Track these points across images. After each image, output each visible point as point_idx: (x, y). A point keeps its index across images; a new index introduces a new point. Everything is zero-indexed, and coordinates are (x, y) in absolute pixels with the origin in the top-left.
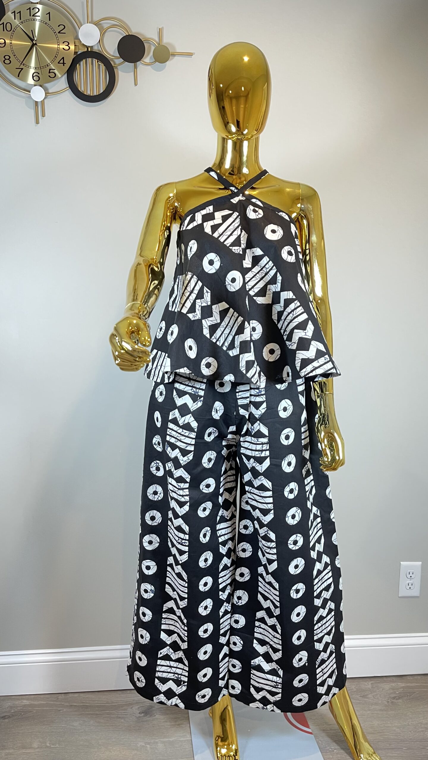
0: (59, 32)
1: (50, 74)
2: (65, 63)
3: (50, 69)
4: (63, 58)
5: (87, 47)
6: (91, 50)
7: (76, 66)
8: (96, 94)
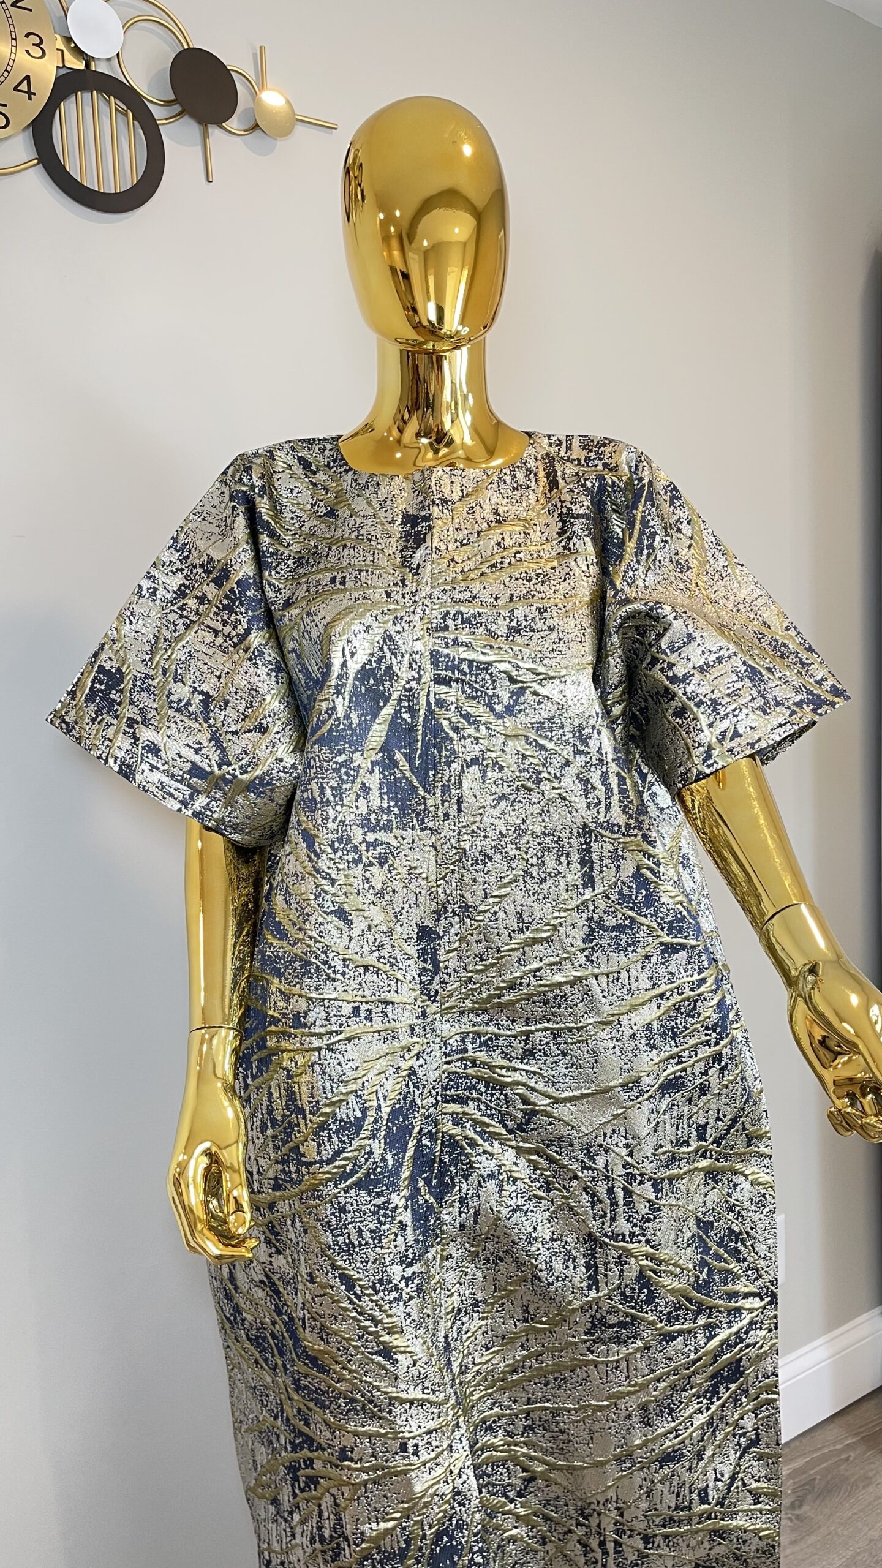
0: (14, 5)
2: (34, 94)
4: (27, 78)
5: (88, 60)
6: (98, 70)
7: (59, 106)
8: (113, 192)
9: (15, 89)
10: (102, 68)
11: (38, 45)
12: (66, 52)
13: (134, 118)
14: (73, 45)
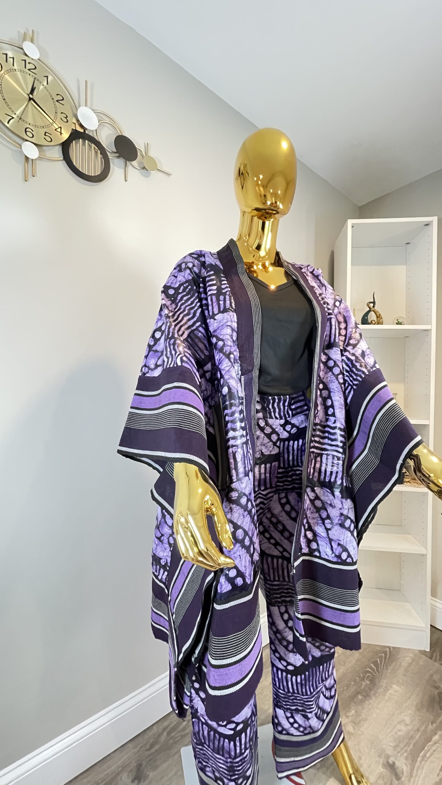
0: (57, 101)
1: (45, 137)
2: (63, 134)
3: (46, 133)
4: (61, 128)
5: (85, 129)
6: (88, 133)
7: (72, 142)
8: (90, 175)
9: (56, 130)
10: (91, 134)
11: (66, 118)
12: (77, 126)
13: (101, 154)
14: (79, 123)
